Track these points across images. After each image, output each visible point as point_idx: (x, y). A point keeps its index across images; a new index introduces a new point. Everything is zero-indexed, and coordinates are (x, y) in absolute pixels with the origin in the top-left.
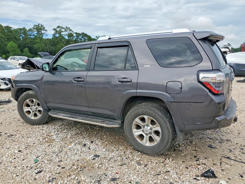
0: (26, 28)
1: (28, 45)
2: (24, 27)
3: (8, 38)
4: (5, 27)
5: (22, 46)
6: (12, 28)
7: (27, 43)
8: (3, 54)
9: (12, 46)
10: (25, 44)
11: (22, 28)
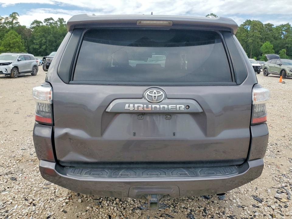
0: (290, 24)
1: (287, 45)
2: (288, 23)
3: (266, 37)
4: (265, 25)
5: (279, 47)
6: (273, 25)
7: (286, 43)
8: (255, 56)
9: (266, 47)
10: (284, 44)
11: (285, 25)
